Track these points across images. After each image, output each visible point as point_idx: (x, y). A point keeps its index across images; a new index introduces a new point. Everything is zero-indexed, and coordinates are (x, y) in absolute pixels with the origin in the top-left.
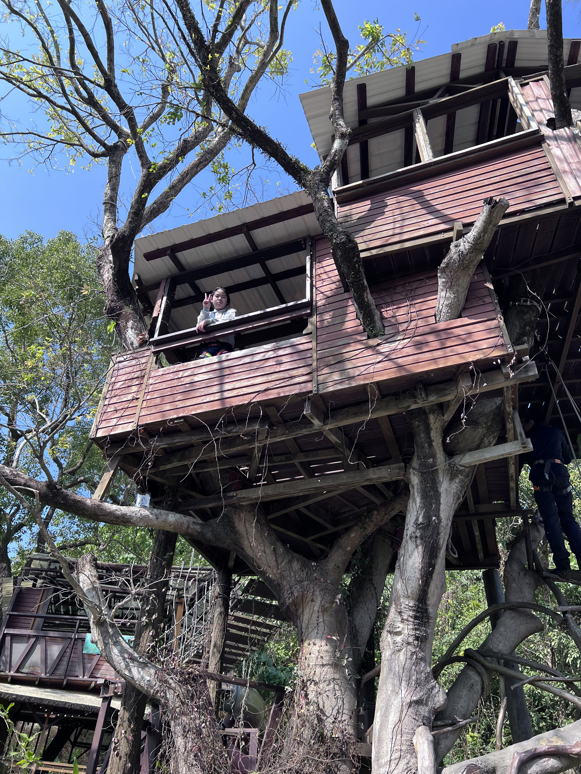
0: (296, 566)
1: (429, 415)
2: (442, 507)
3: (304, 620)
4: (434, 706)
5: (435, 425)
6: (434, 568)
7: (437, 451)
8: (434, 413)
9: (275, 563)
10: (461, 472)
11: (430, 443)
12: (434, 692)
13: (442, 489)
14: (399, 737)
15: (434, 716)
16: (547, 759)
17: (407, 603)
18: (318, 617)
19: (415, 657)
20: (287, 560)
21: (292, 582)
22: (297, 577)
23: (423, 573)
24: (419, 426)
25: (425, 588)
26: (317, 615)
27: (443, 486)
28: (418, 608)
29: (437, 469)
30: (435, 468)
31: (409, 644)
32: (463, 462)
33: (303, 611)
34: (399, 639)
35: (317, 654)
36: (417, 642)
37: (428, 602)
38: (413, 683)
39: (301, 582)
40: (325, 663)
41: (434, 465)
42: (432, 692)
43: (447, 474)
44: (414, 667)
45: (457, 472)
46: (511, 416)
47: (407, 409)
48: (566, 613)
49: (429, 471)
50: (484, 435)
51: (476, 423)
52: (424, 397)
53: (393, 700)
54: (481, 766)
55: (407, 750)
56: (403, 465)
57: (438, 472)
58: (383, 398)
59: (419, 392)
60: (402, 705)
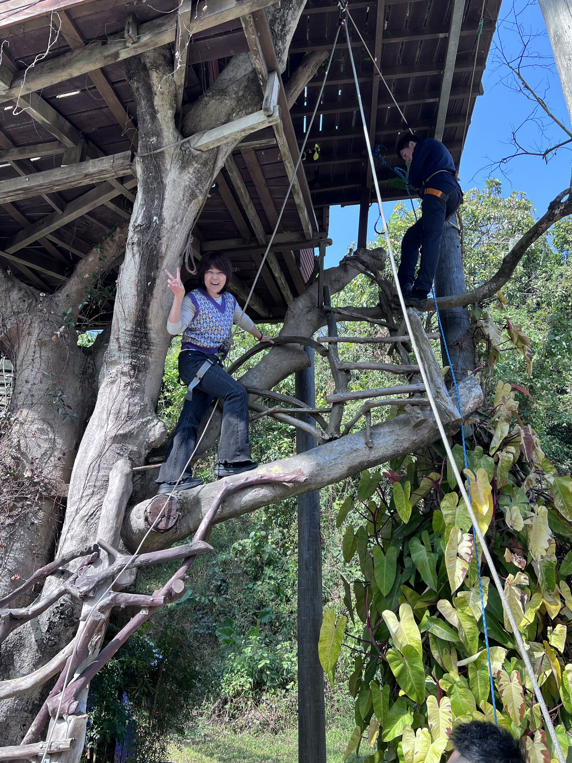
0: (15, 295)
1: (150, 72)
2: (166, 203)
3: (19, 357)
4: (147, 440)
5: (161, 88)
6: (154, 280)
7: (164, 127)
8: (157, 68)
10: (195, 157)
11: (153, 114)
12: (149, 426)
13: (168, 180)
14: (95, 473)
15: (147, 451)
16: (258, 488)
17: (124, 327)
18: (34, 353)
19: (129, 388)
21: (7, 313)
22: (14, 308)
23: (139, 288)
24: (138, 89)
25: (143, 307)
26: (33, 349)
27: (169, 176)
28: (136, 332)
29: (162, 152)
30: (158, 151)
31: (123, 373)
32: (199, 144)
33: (19, 347)
34: (114, 369)
35: (27, 392)
36: (133, 372)
37: (150, 326)
38: (123, 416)
39: (19, 313)
41: (158, 146)
42: (146, 425)
43: (177, 161)
44: (126, 399)
45: (191, 157)
46: (262, 76)
47: (116, 59)
48: (330, 343)
49: (151, 155)
50: (233, 109)
51: (223, 92)
52: (133, 35)
53: (96, 434)
54: (179, 497)
55: (102, 485)
56: (129, 152)
57: (164, 157)
58: (86, 44)
59: (126, 28)
60: (105, 440)
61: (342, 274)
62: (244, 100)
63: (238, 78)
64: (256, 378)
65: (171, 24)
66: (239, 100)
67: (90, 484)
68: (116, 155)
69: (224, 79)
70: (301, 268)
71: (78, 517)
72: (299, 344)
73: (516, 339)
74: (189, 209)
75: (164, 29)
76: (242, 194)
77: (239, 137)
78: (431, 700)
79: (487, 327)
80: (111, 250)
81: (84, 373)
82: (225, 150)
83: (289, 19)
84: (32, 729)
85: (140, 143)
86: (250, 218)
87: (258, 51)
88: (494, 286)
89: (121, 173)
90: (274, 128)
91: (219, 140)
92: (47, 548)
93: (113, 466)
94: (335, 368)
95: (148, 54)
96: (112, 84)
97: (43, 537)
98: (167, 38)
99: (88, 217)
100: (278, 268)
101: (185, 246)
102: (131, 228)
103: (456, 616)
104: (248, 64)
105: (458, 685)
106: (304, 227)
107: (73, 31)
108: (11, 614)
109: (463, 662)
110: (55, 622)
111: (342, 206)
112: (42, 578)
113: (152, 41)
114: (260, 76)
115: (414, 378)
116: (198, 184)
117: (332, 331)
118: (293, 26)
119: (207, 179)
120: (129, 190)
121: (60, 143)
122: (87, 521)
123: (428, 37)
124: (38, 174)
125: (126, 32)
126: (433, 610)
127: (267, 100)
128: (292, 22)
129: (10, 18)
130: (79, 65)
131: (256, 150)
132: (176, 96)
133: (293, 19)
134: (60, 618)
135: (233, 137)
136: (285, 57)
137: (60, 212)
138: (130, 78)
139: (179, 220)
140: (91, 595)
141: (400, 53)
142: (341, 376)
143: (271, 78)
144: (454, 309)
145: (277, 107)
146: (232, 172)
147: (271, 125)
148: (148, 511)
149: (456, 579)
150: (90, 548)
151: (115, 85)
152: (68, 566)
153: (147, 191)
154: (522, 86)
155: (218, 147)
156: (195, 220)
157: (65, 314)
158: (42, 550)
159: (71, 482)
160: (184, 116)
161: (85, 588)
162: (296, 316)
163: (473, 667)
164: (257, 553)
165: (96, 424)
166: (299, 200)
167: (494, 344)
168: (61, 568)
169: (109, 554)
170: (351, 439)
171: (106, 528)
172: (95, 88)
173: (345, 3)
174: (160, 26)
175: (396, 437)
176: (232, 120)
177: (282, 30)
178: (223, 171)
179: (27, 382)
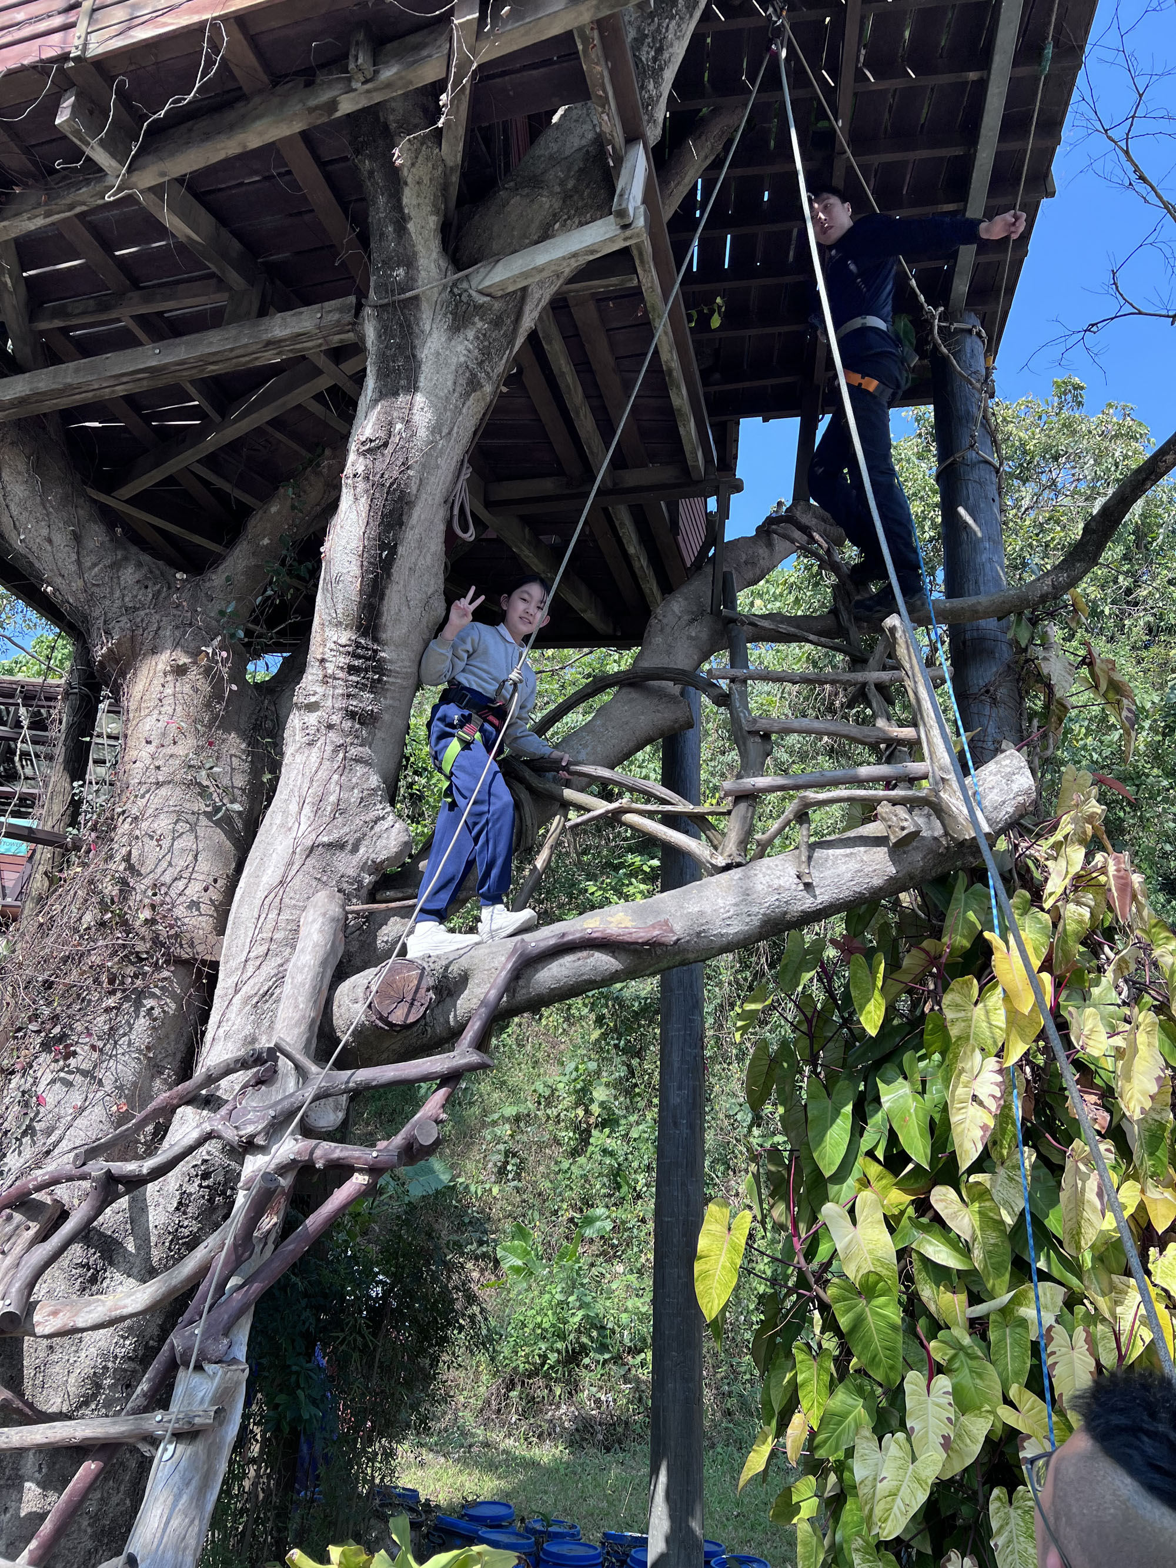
0: (129, 575)
1: (397, 139)
2: (421, 398)
3: (134, 695)
4: (373, 856)
5: (414, 170)
6: (393, 550)
7: (420, 248)
9: (73, 568)
10: (478, 308)
11: (401, 222)
12: (377, 828)
13: (426, 351)
14: (272, 915)
15: (373, 878)
16: (585, 953)
17: (335, 639)
18: (163, 686)
19: (341, 755)
20: (108, 562)
21: (114, 609)
22: (127, 599)
23: (365, 563)
24: (371, 173)
25: (373, 600)
26: (162, 681)
27: (429, 344)
28: (357, 647)
29: (416, 298)
30: (409, 295)
31: (330, 727)
32: (487, 283)
33: (135, 675)
34: (312, 719)
35: (148, 762)
36: (349, 724)
37: (384, 636)
38: (329, 808)
39: (135, 609)
40: (161, 779)
41: (409, 283)
42: (372, 828)
43: (445, 315)
44: (336, 777)
45: (471, 308)
46: (613, 148)
47: (331, 113)
48: (733, 681)
49: (394, 302)
50: (555, 215)
51: (536, 183)
52: (365, 66)
53: (277, 842)
54: (432, 966)
55: (286, 938)
56: (352, 299)
57: (418, 307)
58: (275, 84)
59: (353, 52)
60: (294, 852)
61: (761, 551)
62: (576, 198)
63: (567, 153)
64: (585, 746)
65: (438, 43)
66: (567, 197)
67: (264, 935)
68: (326, 304)
69: (540, 157)
70: (680, 538)
71: (238, 996)
72: (671, 684)
73: (1103, 686)
74: (464, 411)
75: (424, 53)
76: (568, 386)
77: (567, 272)
78: (914, 1381)
79: (1045, 659)
80: (314, 494)
81: (257, 727)
82: (537, 296)
83: (670, 36)
84: (144, 1386)
85: (373, 279)
86: (583, 434)
87: (607, 98)
88: (1063, 577)
89: (336, 340)
90: (635, 253)
91: (525, 275)
92: (179, 1056)
93: (309, 903)
94: (741, 729)
95: (393, 104)
96: (322, 164)
97: (173, 1037)
98: (429, 72)
99: (270, 430)
100: (634, 537)
101: (456, 483)
102: (353, 447)
103: (967, 1219)
104: (587, 126)
105: (967, 1355)
106: (688, 454)
107: (251, 59)
108: (109, 1171)
109: (979, 1310)
110: (191, 1194)
111: (765, 420)
112: (168, 1111)
113: (401, 78)
114: (610, 148)
115: (897, 753)
116: (482, 362)
117: (738, 659)
118: (678, 51)
119: (500, 352)
120: (350, 377)
121: (220, 280)
122: (255, 1006)
123: (945, 79)
124: (178, 340)
125: (351, 59)
126: (923, 1206)
127: (621, 195)
128: (676, 43)
129: (132, 32)
130: (259, 125)
131: (598, 300)
132: (445, 188)
133: (678, 38)
134: (200, 1186)
135: (553, 268)
136: (661, 113)
137: (217, 418)
138: (357, 152)
139: (445, 431)
140: (260, 1141)
141: (890, 112)
142: (754, 745)
143: (631, 154)
144: (982, 623)
145: (642, 209)
146: (550, 343)
147: (627, 244)
148: (374, 988)
149: (968, 1145)
150: (260, 1054)
151: (330, 168)
152: (218, 1088)
153: (384, 374)
154: (1134, 177)
155: (524, 289)
156: (475, 433)
157: (222, 613)
158: (170, 1059)
159: (228, 932)
160: (460, 228)
161: (250, 1129)
162: (668, 630)
163: (999, 1319)
164: (577, 1104)
165: (278, 822)
166: (680, 398)
167: (1059, 694)
168: (204, 1092)
169: (298, 1067)
170: (769, 868)
171: (292, 1018)
172: (289, 172)
173: (782, 9)
174: (418, 47)
175: (858, 866)
176: (553, 236)
177: (655, 59)
178: (533, 337)
179: (149, 742)
